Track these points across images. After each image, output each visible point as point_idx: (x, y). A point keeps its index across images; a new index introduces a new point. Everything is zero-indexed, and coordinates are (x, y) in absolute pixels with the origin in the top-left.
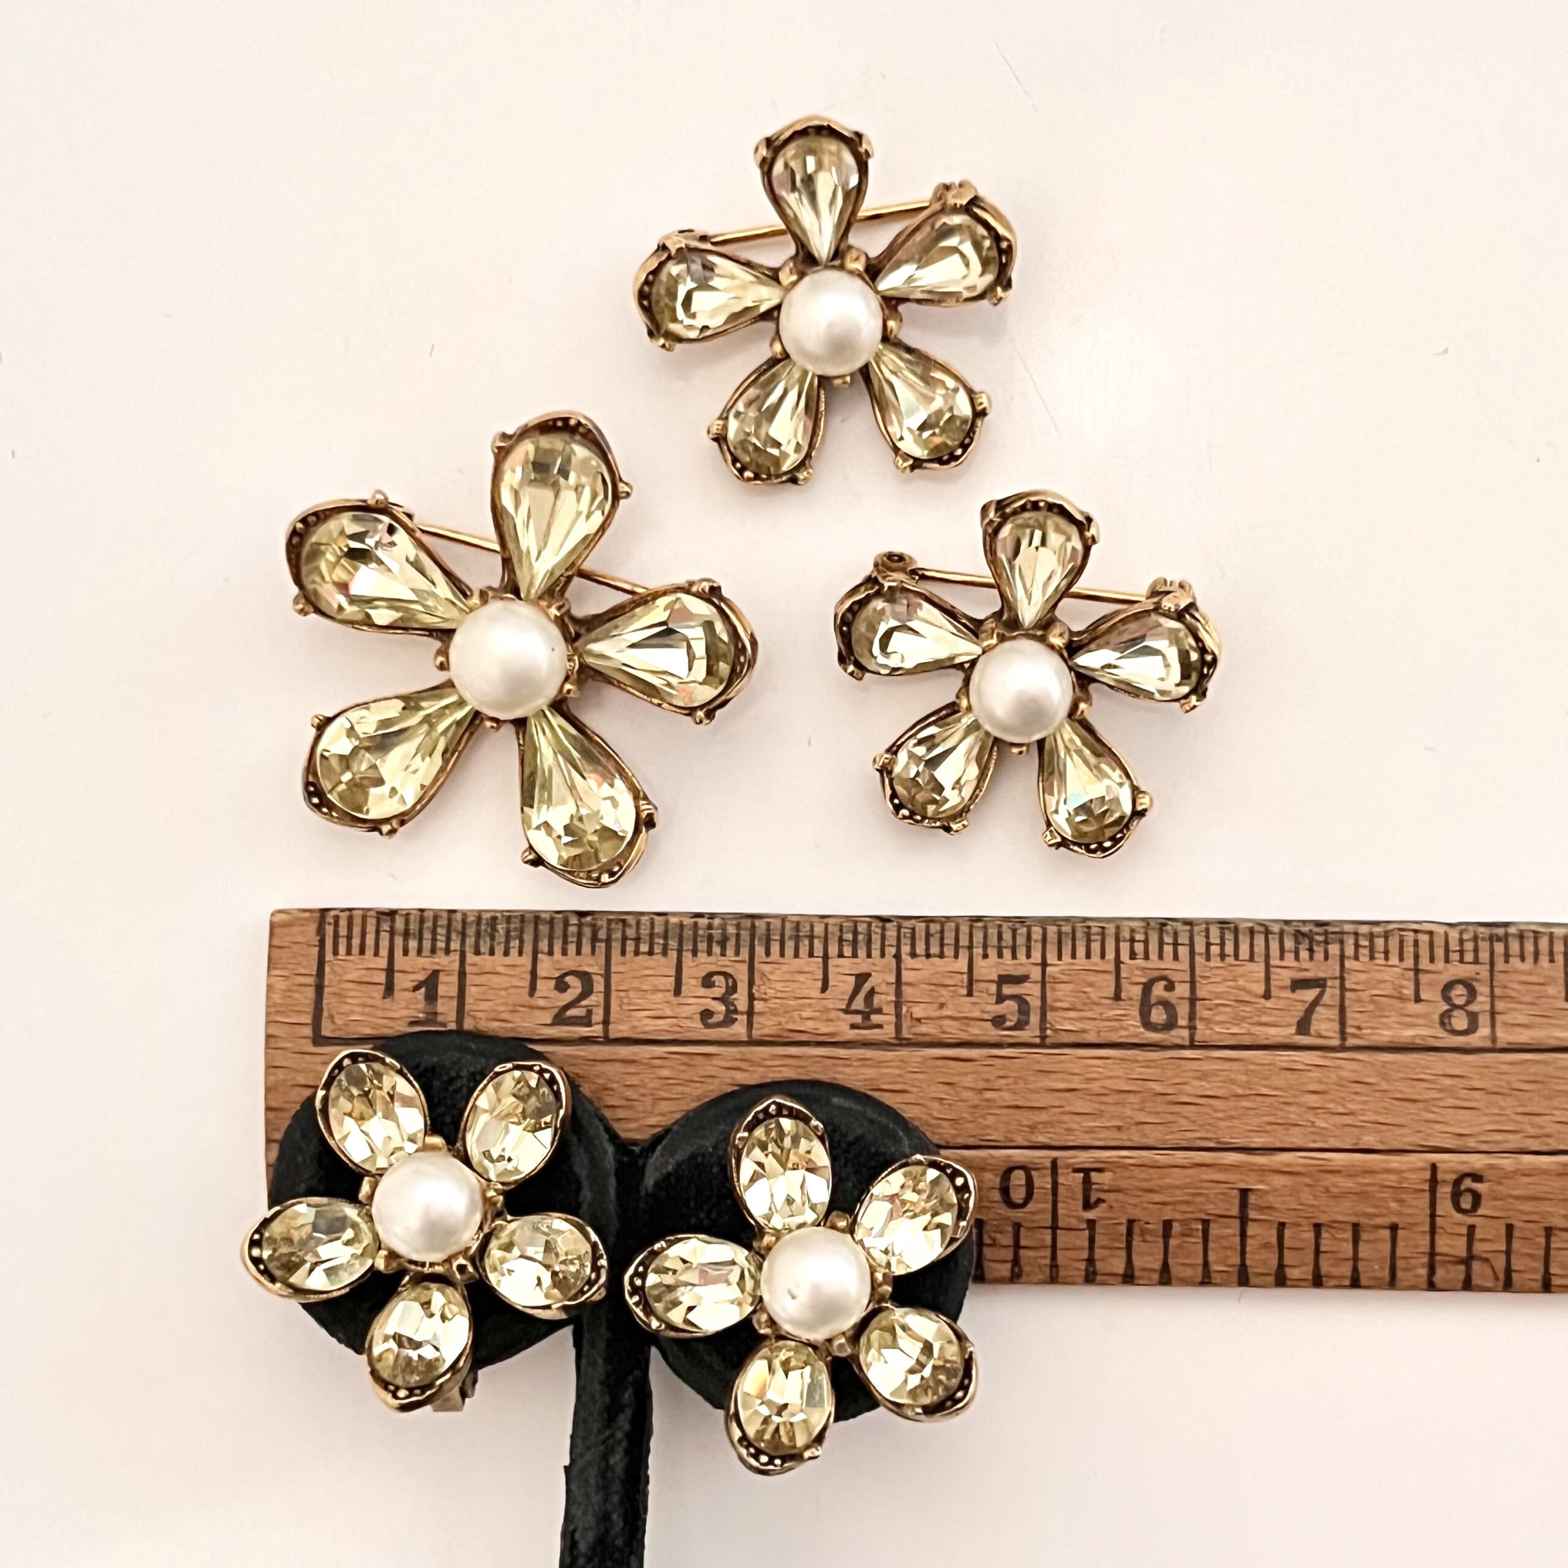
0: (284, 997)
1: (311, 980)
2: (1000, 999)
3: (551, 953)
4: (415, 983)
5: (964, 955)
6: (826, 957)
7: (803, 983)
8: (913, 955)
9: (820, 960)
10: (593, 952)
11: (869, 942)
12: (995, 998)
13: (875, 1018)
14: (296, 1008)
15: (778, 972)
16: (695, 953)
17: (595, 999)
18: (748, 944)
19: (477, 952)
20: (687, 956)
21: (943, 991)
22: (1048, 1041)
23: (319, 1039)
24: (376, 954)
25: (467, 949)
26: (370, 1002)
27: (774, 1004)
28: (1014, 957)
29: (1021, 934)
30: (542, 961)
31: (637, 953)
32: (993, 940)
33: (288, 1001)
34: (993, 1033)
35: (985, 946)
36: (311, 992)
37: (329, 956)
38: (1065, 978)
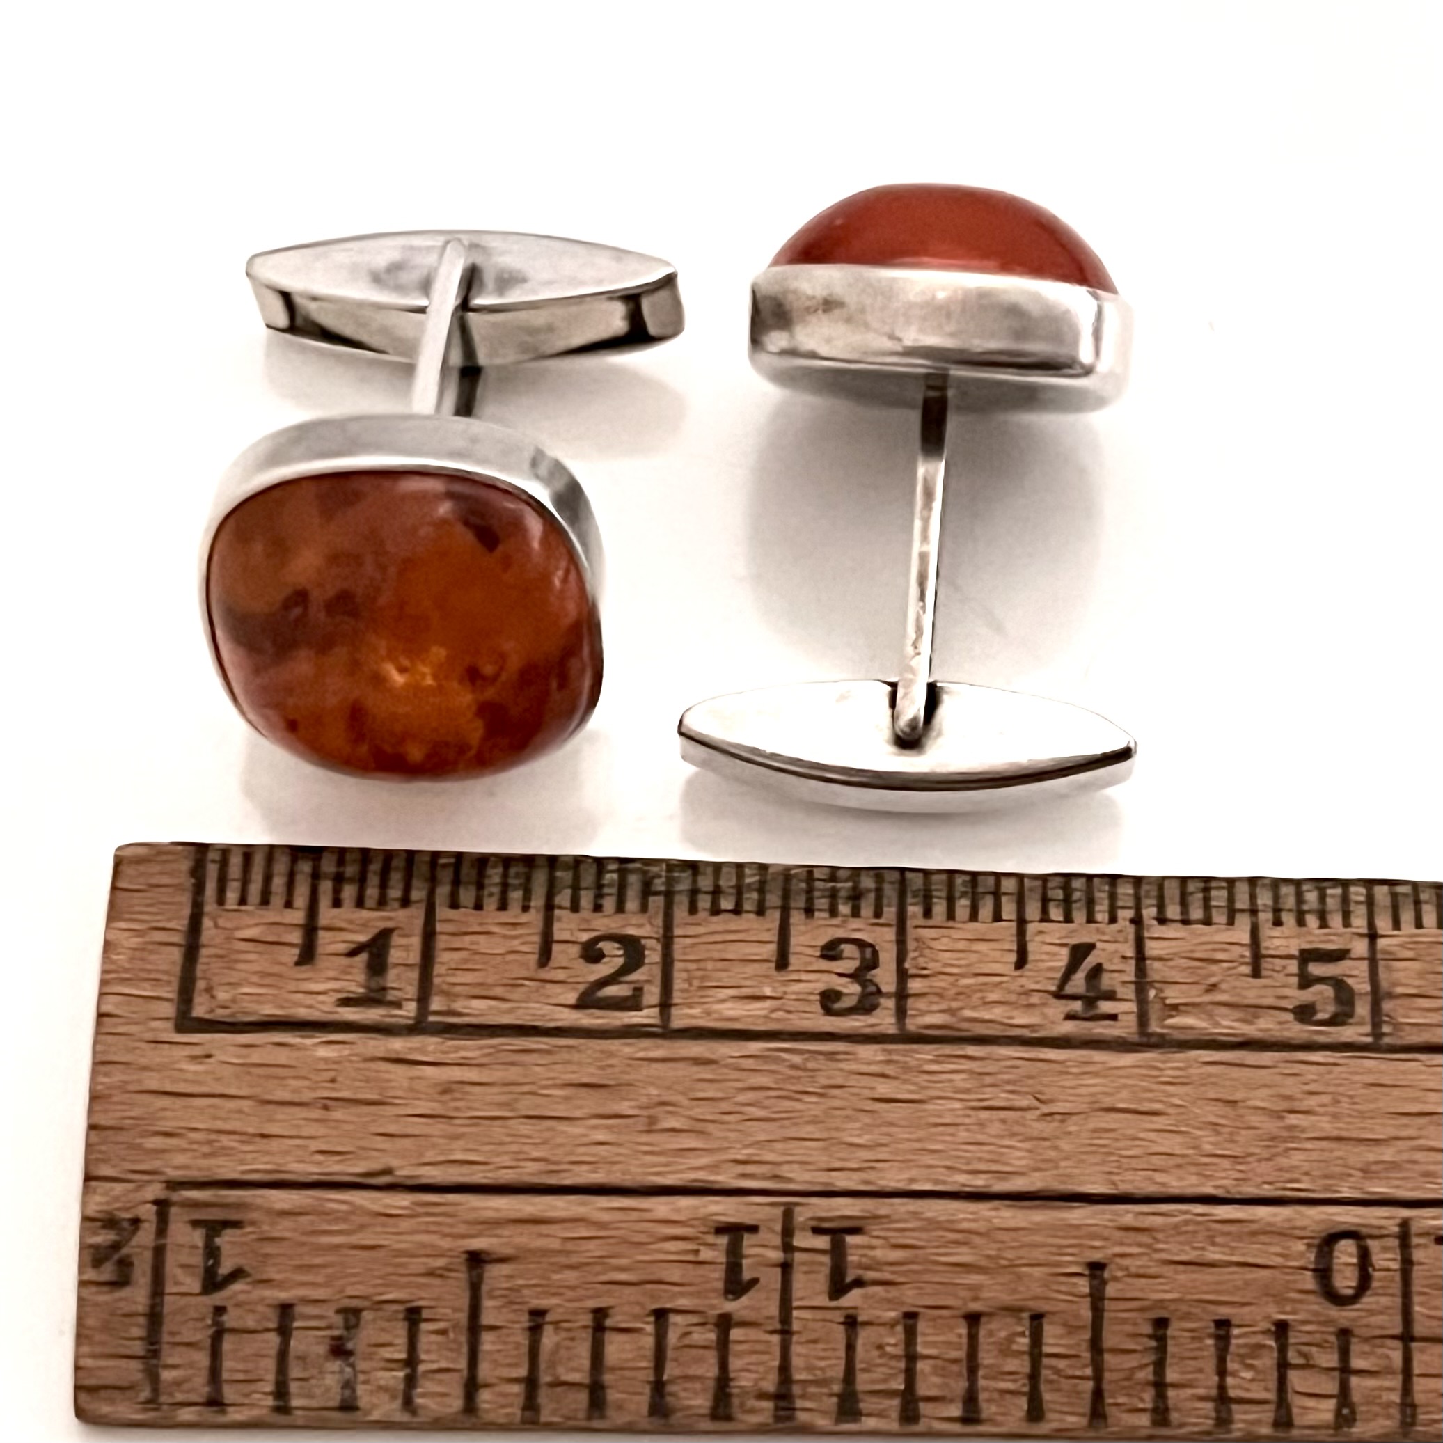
0: (132, 959)
1: (177, 938)
2: (1306, 981)
3: (575, 907)
4: (353, 946)
5: (1243, 922)
6: (1022, 922)
7: (987, 955)
8: (1162, 920)
9: (1014, 924)
10: (644, 908)
11: (1090, 903)
12: (1295, 980)
13: (1106, 1007)
14: (153, 976)
15: (945, 940)
16: (809, 911)
17: (647, 974)
18: (895, 901)
19: (454, 905)
20: (796, 918)
21: (1214, 968)
22: (1387, 1040)
23: (186, 1022)
24: (289, 904)
25: (438, 902)
26: (276, 969)
27: (939, 983)
28: (1324, 924)
29: (1333, 896)
30: (559, 919)
31: (716, 911)
32: (1290, 902)
33: (139, 964)
34: (1297, 1031)
35: (1277, 911)
36: (176, 955)
37: (210, 907)
38: (1410, 954)
